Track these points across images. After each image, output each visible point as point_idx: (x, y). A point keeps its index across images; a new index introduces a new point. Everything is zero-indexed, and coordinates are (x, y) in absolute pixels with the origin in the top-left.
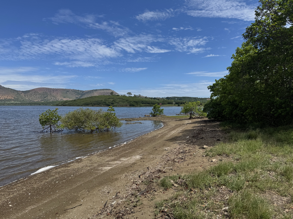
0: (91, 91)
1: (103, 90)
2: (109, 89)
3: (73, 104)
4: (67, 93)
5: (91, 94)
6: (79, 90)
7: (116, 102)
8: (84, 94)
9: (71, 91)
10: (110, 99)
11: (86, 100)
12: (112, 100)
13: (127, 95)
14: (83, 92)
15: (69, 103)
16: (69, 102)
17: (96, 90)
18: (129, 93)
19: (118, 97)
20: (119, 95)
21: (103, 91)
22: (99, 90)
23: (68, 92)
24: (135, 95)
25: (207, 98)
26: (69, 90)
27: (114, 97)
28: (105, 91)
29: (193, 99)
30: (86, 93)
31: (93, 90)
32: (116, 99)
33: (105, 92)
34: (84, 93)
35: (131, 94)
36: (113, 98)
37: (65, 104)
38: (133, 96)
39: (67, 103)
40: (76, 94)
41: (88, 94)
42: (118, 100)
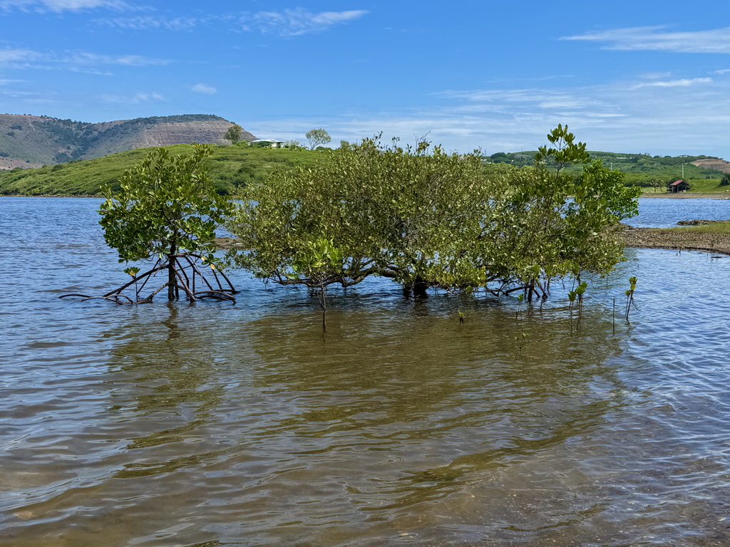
0: (127, 123)
1: (186, 118)
2: (214, 117)
3: (51, 184)
4: (12, 134)
5: (126, 140)
6: (68, 122)
7: (258, 174)
8: (95, 139)
9: (34, 123)
10: (226, 163)
11: (113, 167)
12: (238, 165)
13: (309, 145)
14: (90, 128)
15: (29, 183)
16: (30, 179)
17: (151, 121)
18: (317, 134)
19: (263, 153)
20: (268, 144)
21: (183, 125)
22: (165, 119)
23: (20, 128)
24: (345, 144)
25: (694, 159)
26: (24, 119)
27: (245, 151)
28: (193, 124)
29: (626, 161)
30: (102, 134)
31: (138, 121)
32: (257, 163)
33: (191, 131)
34: (96, 133)
35: (328, 139)
36: (239, 157)
37: (11, 186)
38: (334, 146)
39: (19, 182)
40: (56, 138)
41: (115, 138)
42: (268, 166)
